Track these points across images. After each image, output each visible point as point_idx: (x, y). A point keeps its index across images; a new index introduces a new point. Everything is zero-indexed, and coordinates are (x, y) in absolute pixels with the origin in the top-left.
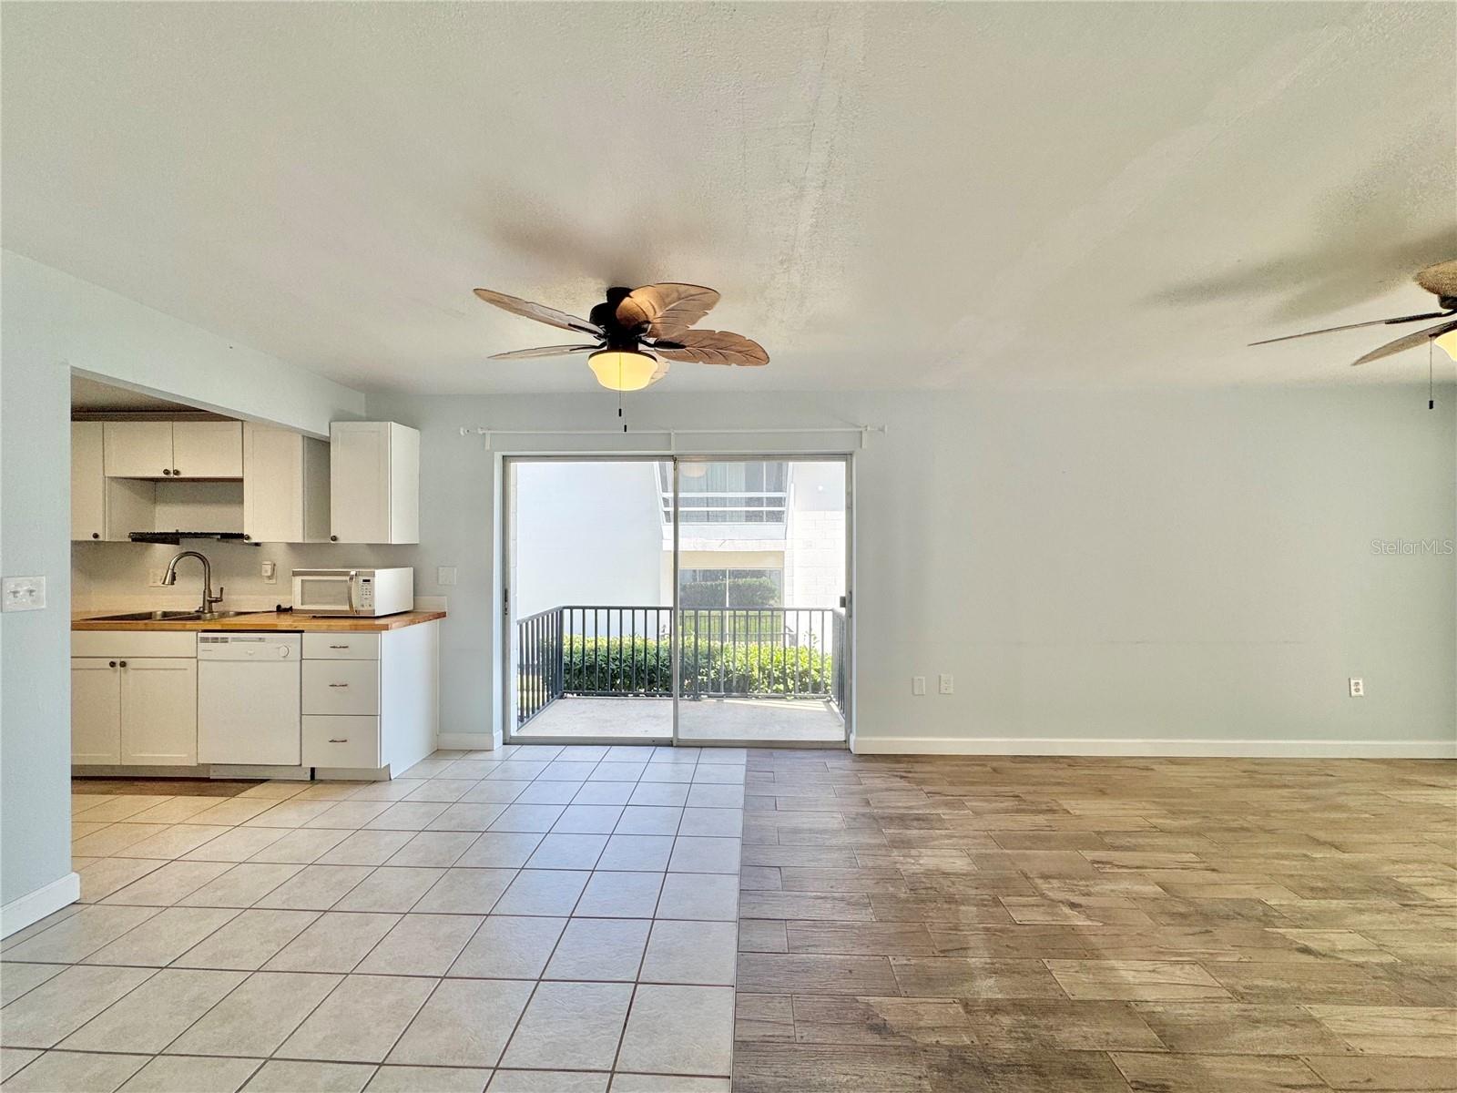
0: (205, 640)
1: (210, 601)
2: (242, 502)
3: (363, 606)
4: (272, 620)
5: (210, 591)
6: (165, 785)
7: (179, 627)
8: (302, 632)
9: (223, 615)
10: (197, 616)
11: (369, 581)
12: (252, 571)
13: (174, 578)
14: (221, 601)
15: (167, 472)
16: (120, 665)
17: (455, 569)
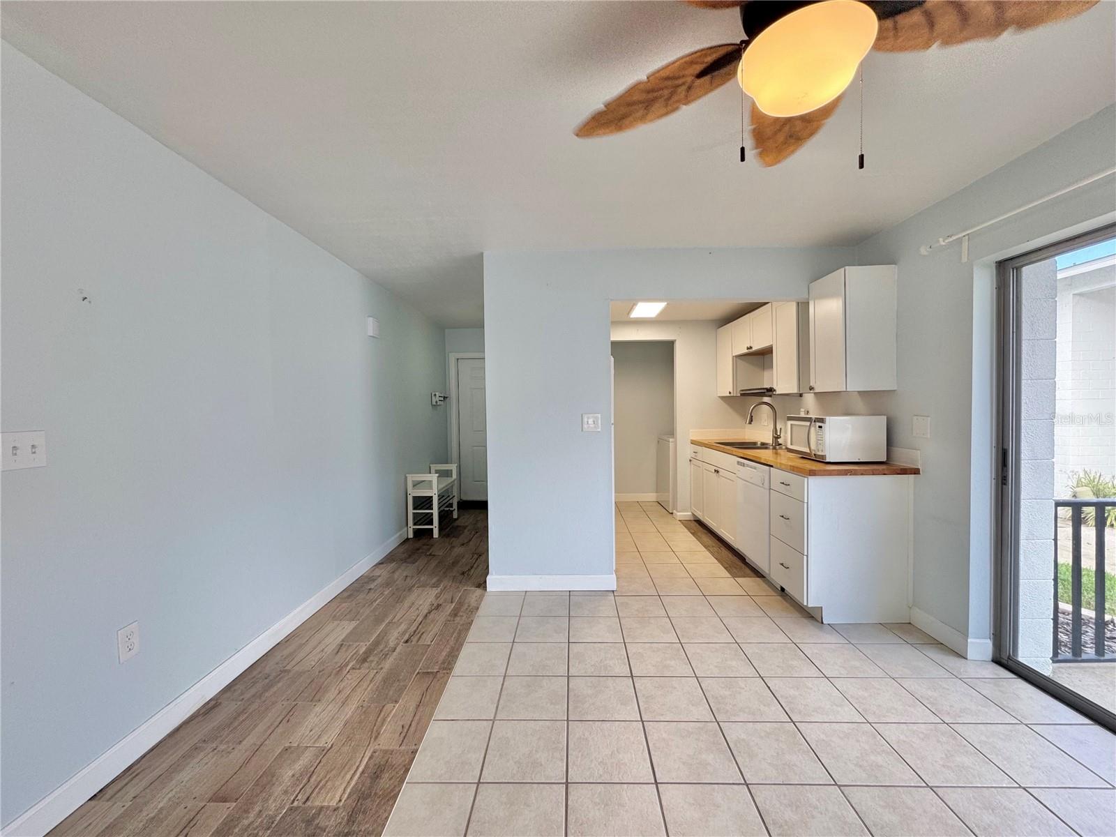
0: (738, 463)
1: (776, 437)
2: (773, 366)
3: (818, 451)
5: (776, 430)
8: (771, 466)
11: (822, 427)
13: (751, 420)
15: (748, 348)
16: (717, 471)
17: (929, 418)
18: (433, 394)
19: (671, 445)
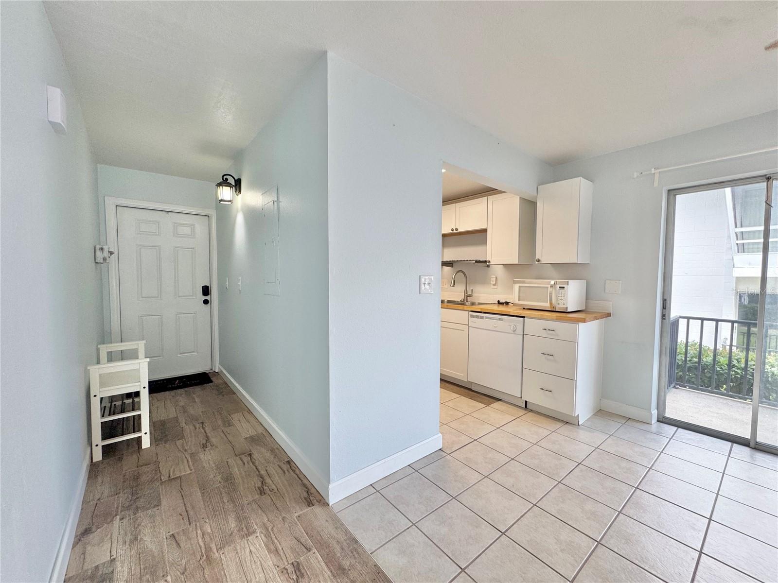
0: (473, 316)
1: (468, 296)
2: (486, 243)
3: (559, 304)
4: (496, 308)
5: (467, 291)
6: (455, 388)
7: (461, 308)
8: (524, 317)
9: (473, 304)
10: (462, 303)
11: (564, 288)
12: (484, 281)
13: (454, 284)
14: (472, 296)
15: (452, 230)
17: (621, 281)
18: (98, 247)
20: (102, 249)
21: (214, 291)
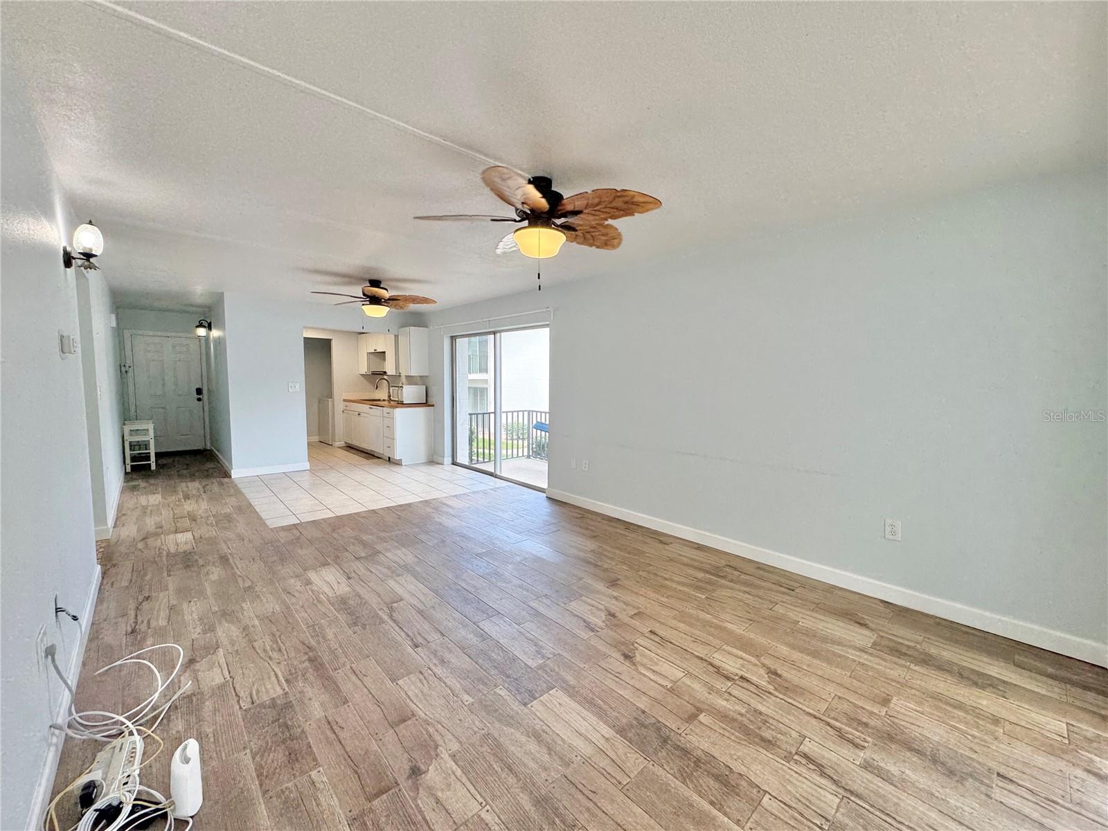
0: (370, 408)
11: (402, 390)
13: (377, 387)
16: (359, 414)
18: (122, 365)
19: (330, 403)
20: (124, 366)
21: (205, 391)
